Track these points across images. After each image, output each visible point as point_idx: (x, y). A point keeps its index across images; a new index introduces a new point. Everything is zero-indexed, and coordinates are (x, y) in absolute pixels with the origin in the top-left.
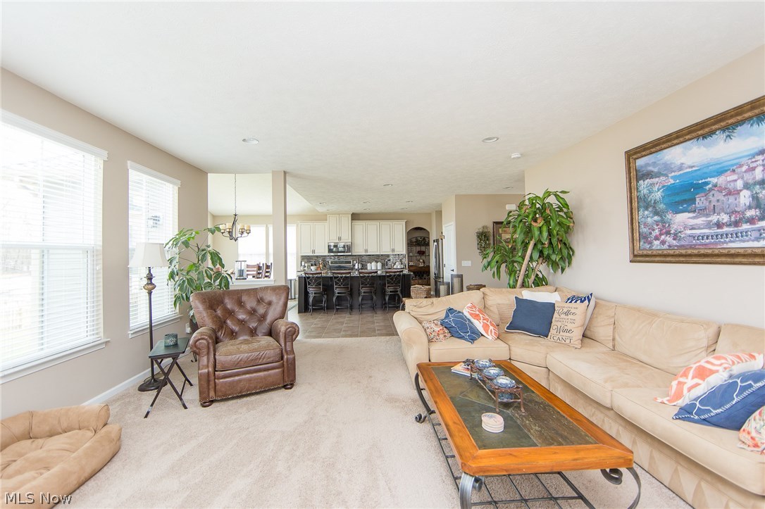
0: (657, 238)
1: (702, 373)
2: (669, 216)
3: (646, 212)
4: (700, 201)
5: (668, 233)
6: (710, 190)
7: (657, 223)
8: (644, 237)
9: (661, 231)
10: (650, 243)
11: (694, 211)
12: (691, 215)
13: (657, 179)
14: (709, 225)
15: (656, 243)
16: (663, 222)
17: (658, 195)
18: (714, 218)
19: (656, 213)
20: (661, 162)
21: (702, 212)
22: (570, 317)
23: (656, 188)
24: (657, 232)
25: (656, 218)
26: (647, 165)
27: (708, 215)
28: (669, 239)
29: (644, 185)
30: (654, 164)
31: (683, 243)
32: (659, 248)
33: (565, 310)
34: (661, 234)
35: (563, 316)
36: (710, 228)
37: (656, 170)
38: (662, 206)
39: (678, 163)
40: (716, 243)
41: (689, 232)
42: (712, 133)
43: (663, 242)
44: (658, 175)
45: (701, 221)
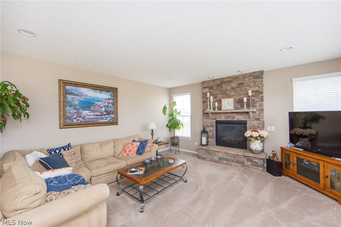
0: (75, 118)
2: (81, 111)
3: (70, 108)
4: (92, 108)
5: (80, 117)
6: (95, 105)
7: (76, 113)
8: (69, 118)
9: (77, 116)
10: (72, 120)
11: (90, 111)
12: (89, 112)
13: (76, 97)
14: (94, 115)
15: (76, 120)
16: (78, 112)
17: (77, 103)
18: (96, 113)
19: (75, 109)
20: (79, 91)
21: (93, 111)
22: (76, 155)
23: (76, 100)
24: (75, 116)
25: (75, 111)
26: (72, 90)
27: (94, 112)
28: (81, 119)
29: (69, 97)
30: (75, 91)
31: (86, 120)
32: (76, 122)
34: (77, 117)
36: (95, 116)
37: (76, 93)
38: (78, 107)
39: (86, 94)
40: (96, 120)
41: (88, 117)
42: (96, 90)
43: (78, 120)
44: (77, 95)
45: (92, 114)
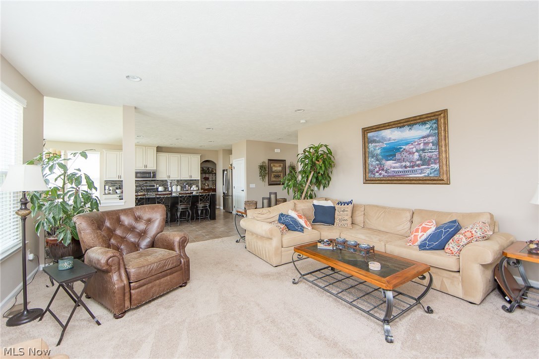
0: (377, 172)
1: (424, 230)
2: (384, 162)
3: (372, 159)
4: (398, 156)
5: (383, 170)
6: (403, 151)
7: (378, 165)
8: (372, 172)
9: (380, 168)
10: (374, 174)
11: (395, 160)
12: (394, 162)
13: (378, 144)
14: (401, 167)
15: (377, 174)
16: (380, 164)
17: (379, 151)
18: (404, 164)
19: (377, 160)
20: (380, 136)
21: (399, 161)
22: (345, 213)
23: (377, 148)
24: (377, 169)
25: (377, 162)
26: (373, 136)
27: (401, 162)
28: (383, 173)
29: (371, 146)
30: (377, 136)
31: (389, 174)
32: (378, 176)
33: (342, 209)
34: (379, 170)
35: (341, 213)
36: (402, 168)
37: (377, 139)
38: (380, 157)
39: (389, 137)
40: (404, 175)
41: (393, 169)
42: (403, 126)
43: (380, 174)
44: (379, 142)
45: (398, 165)
